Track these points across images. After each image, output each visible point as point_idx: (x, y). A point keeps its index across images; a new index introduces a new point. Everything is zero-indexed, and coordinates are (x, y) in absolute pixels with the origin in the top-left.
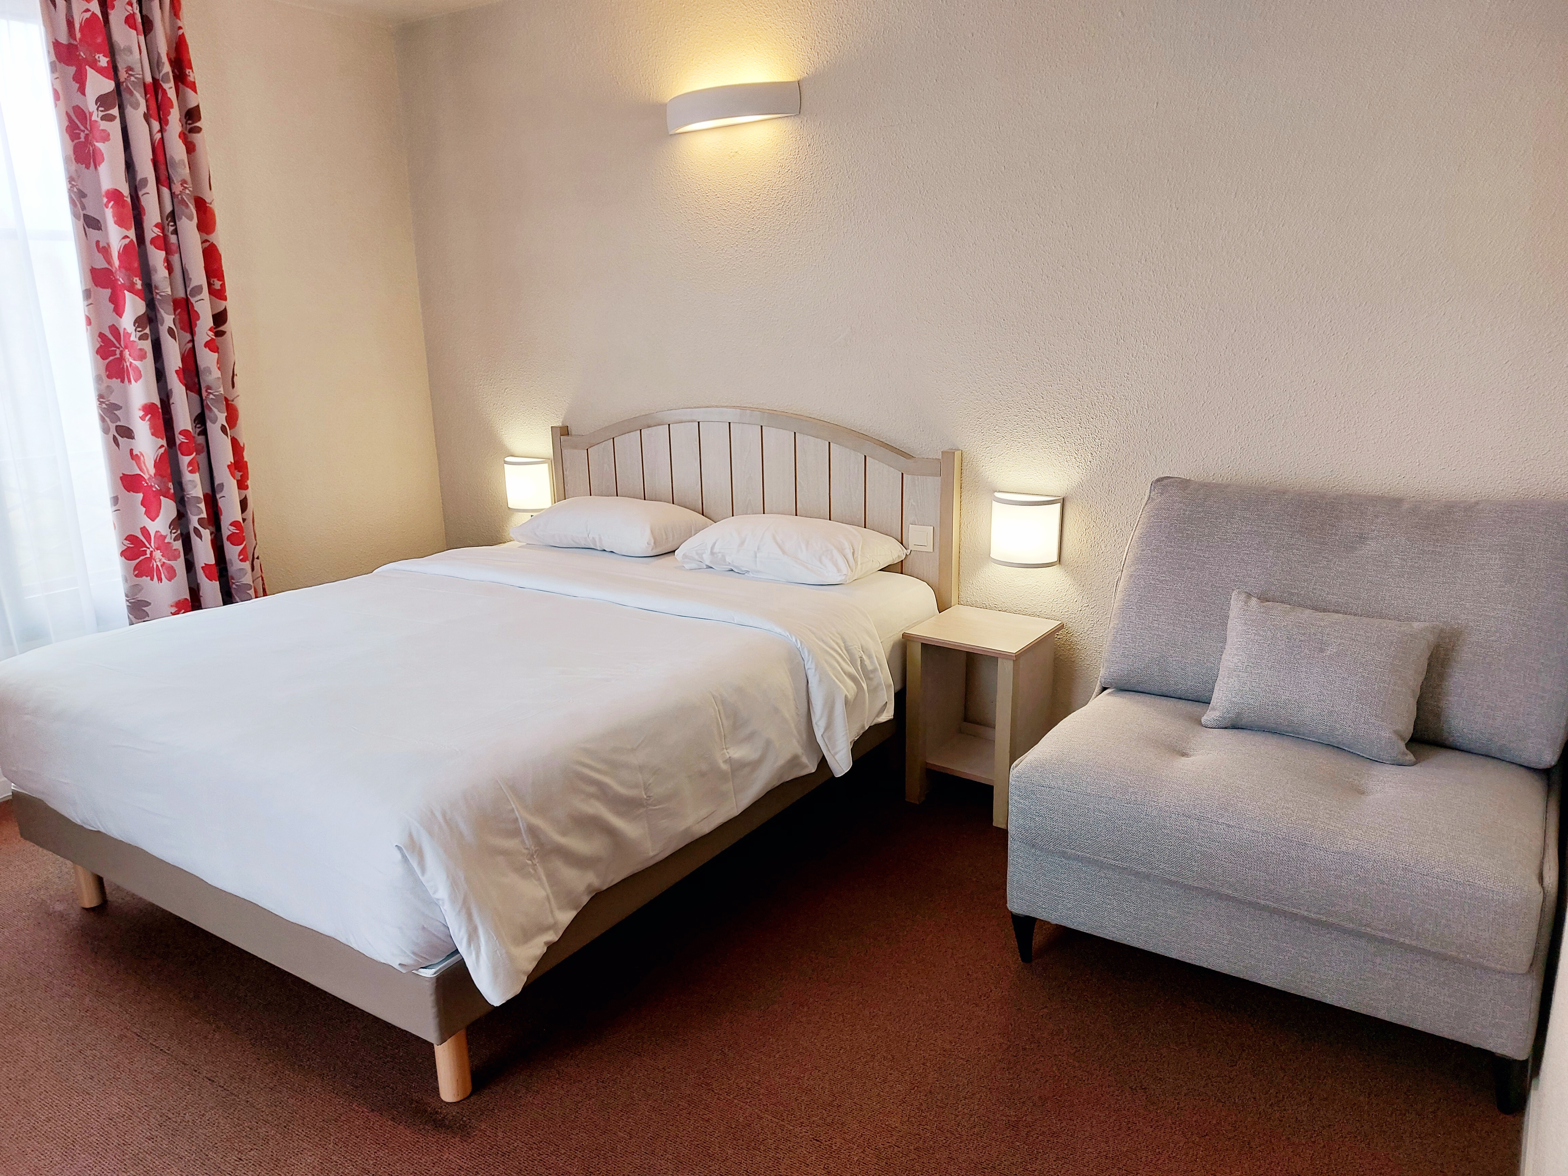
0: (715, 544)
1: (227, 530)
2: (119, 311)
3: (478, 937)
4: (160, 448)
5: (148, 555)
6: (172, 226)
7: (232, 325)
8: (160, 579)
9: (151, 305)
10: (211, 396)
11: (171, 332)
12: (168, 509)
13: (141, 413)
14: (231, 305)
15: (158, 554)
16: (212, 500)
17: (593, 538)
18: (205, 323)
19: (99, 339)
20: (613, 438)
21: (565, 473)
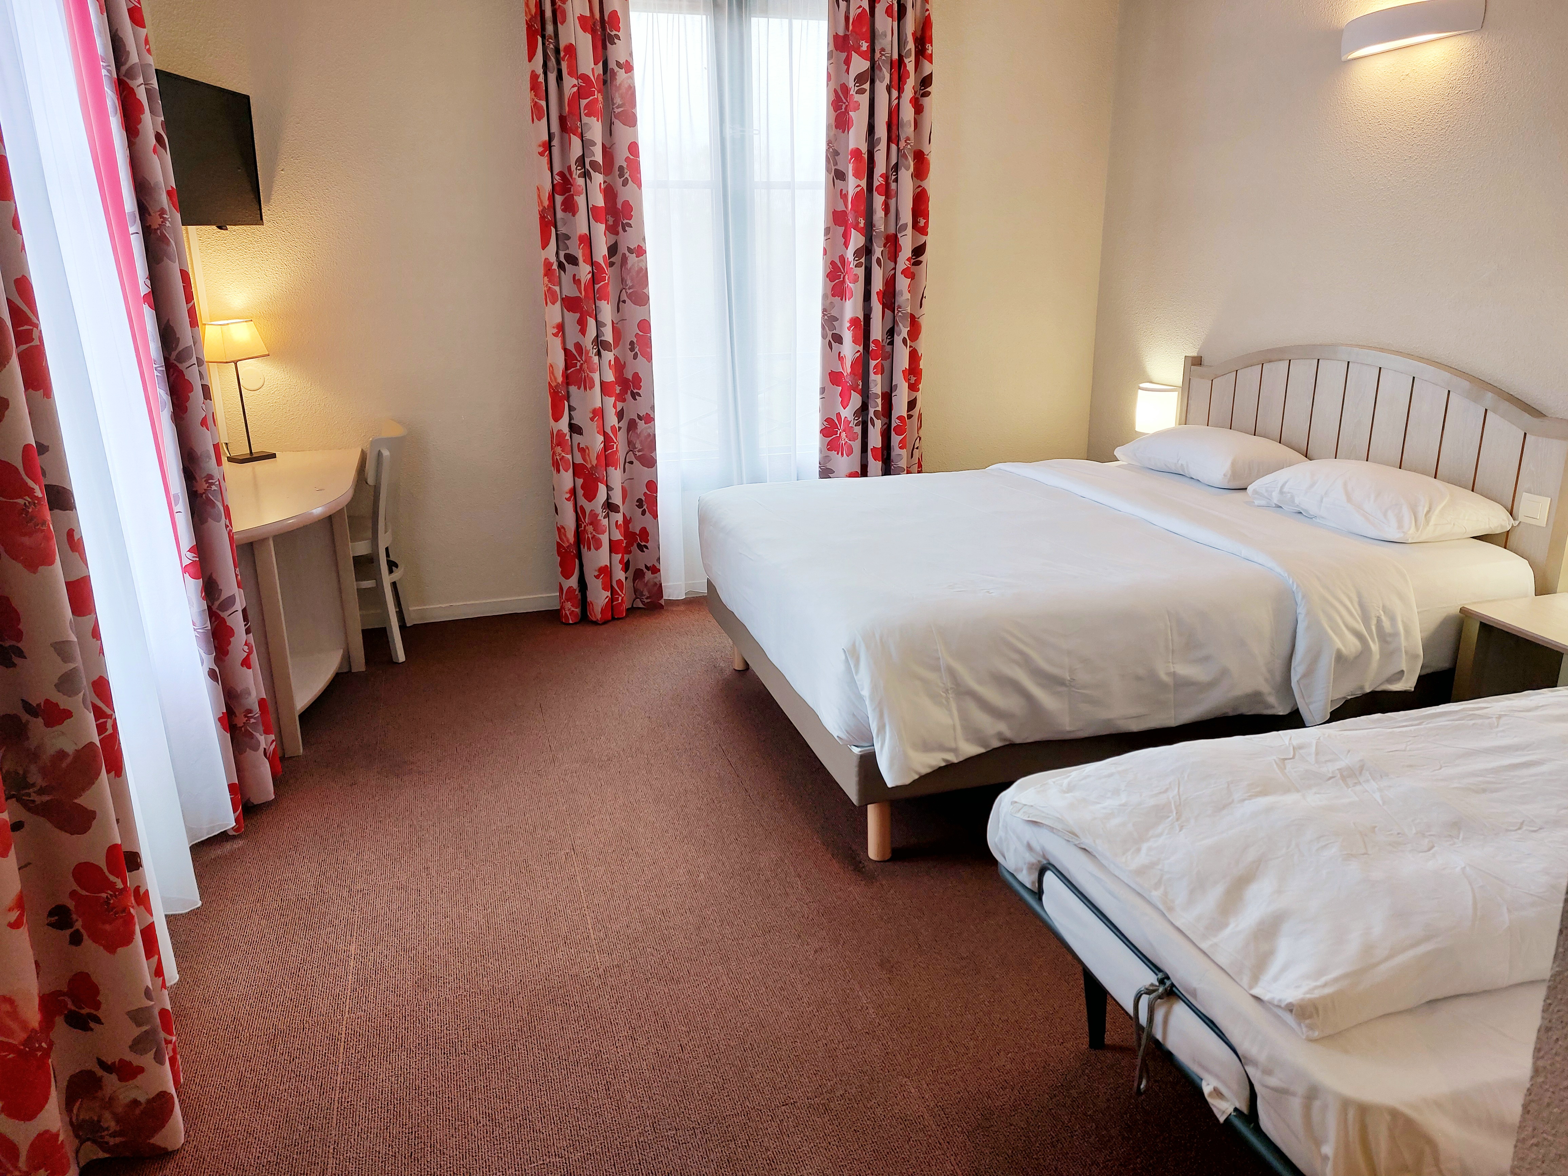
0: (1285, 483)
1: (895, 423)
2: (846, 245)
4: (857, 352)
5: (838, 435)
6: (894, 175)
7: (928, 257)
8: (842, 454)
9: (869, 240)
10: (900, 314)
11: (879, 261)
12: (856, 400)
13: (848, 325)
14: (931, 240)
15: (844, 435)
16: (888, 398)
17: (1182, 465)
18: (906, 252)
19: (831, 266)
20: (1237, 371)
21: (1189, 402)
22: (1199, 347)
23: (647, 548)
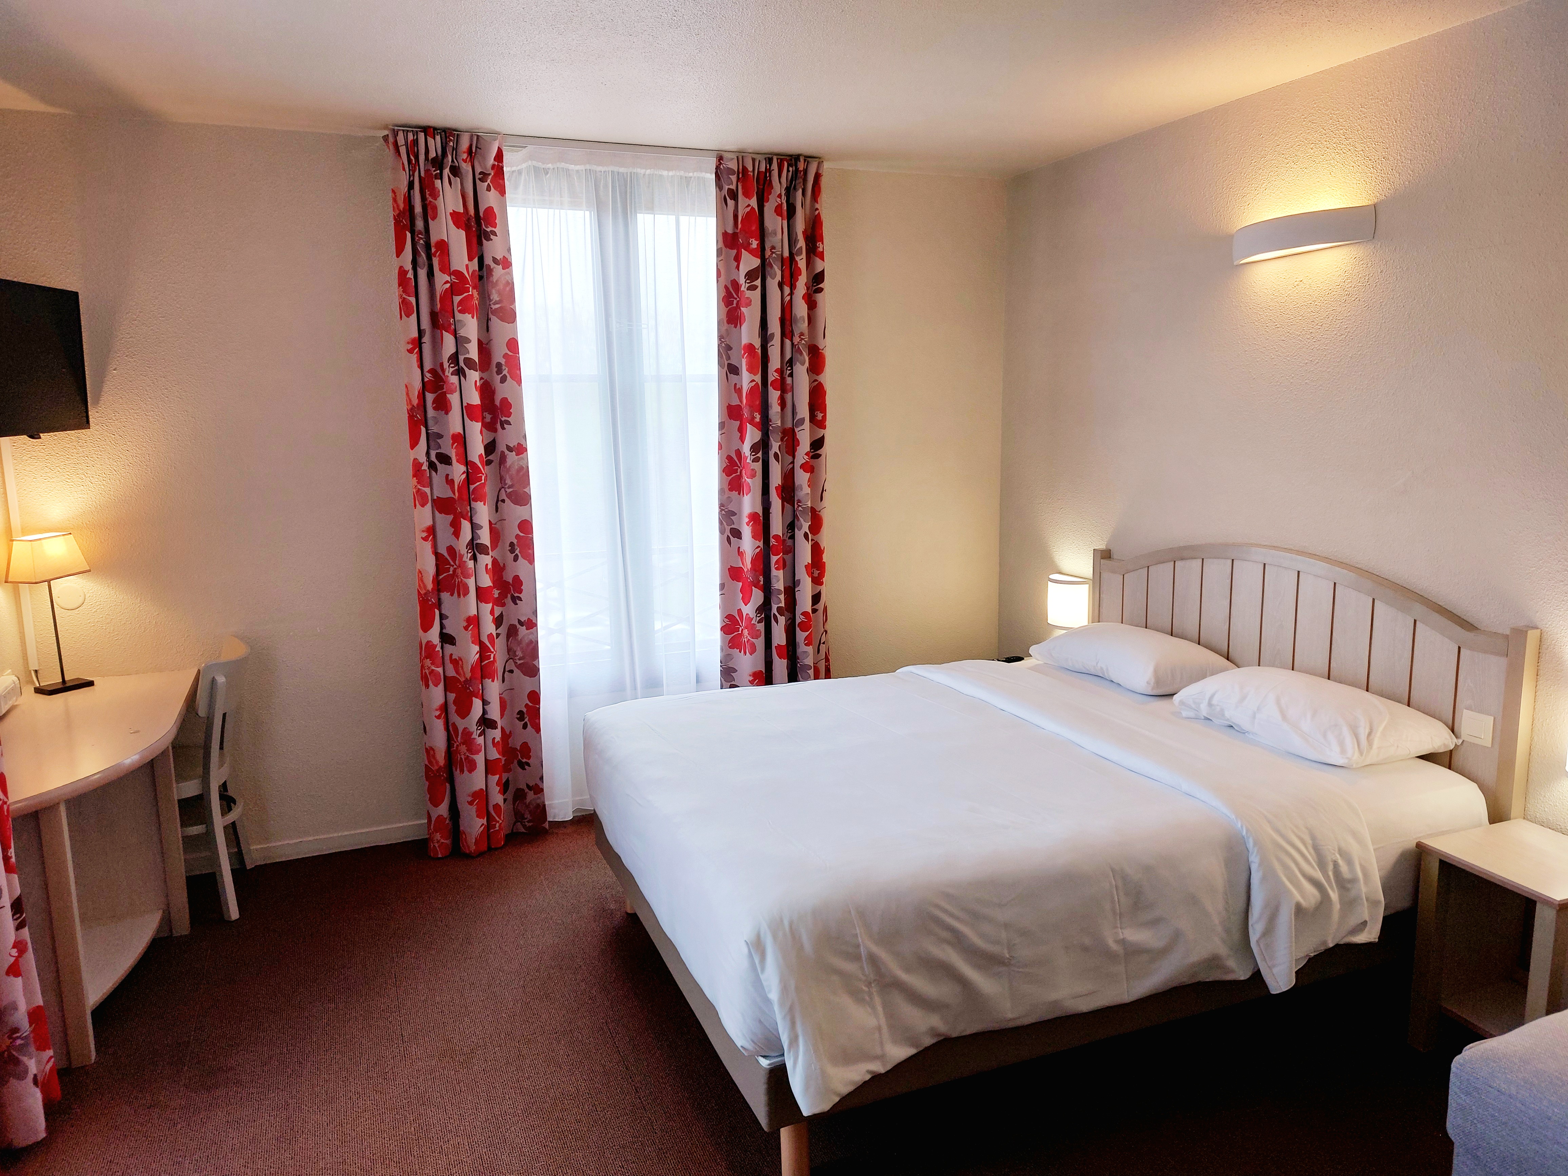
0: (1217, 694)
1: (799, 618)
2: (742, 439)
3: (798, 1046)
4: (757, 548)
5: (740, 632)
6: (789, 370)
8: (745, 653)
9: (766, 435)
10: (800, 508)
11: (776, 456)
12: (757, 597)
13: (747, 520)
15: (746, 632)
16: (791, 591)
17: (1101, 668)
18: (804, 447)
19: (727, 461)
20: (1148, 567)
21: (1101, 595)
22: (1107, 540)
23: (528, 765)
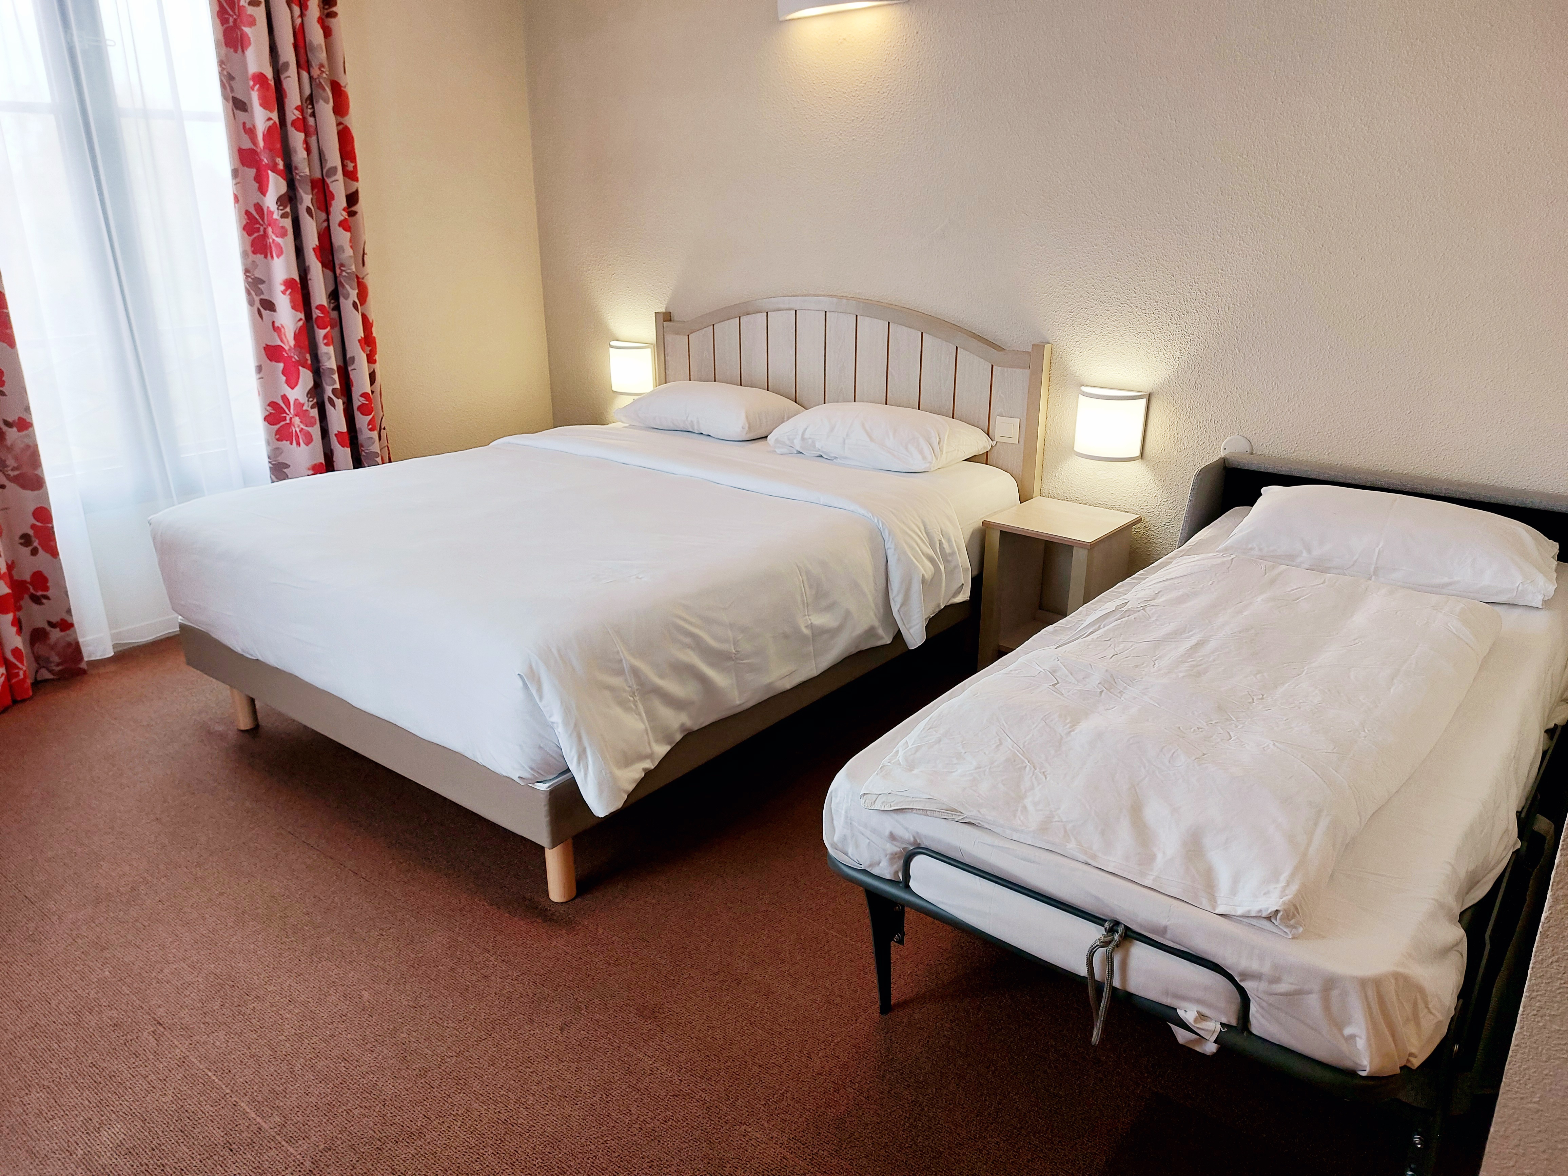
0: (806, 429)
1: (357, 401)
2: (263, 190)
3: (587, 758)
4: (297, 321)
5: (289, 421)
6: (310, 109)
7: (362, 206)
8: (298, 444)
9: (291, 185)
10: (344, 274)
11: (309, 210)
12: (306, 378)
13: (283, 288)
14: (363, 186)
16: (344, 371)
17: (692, 421)
18: (339, 203)
19: (246, 217)
20: (713, 325)
21: (666, 357)
22: (666, 303)
23: (47, 598)
